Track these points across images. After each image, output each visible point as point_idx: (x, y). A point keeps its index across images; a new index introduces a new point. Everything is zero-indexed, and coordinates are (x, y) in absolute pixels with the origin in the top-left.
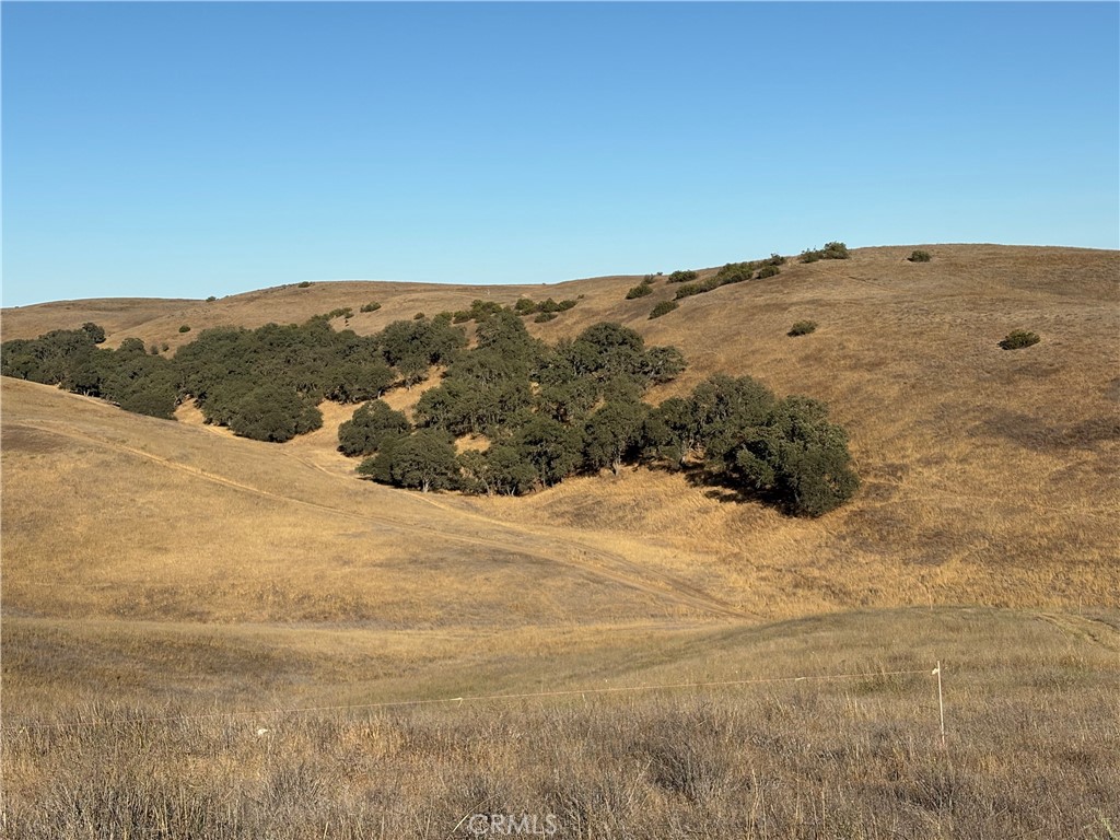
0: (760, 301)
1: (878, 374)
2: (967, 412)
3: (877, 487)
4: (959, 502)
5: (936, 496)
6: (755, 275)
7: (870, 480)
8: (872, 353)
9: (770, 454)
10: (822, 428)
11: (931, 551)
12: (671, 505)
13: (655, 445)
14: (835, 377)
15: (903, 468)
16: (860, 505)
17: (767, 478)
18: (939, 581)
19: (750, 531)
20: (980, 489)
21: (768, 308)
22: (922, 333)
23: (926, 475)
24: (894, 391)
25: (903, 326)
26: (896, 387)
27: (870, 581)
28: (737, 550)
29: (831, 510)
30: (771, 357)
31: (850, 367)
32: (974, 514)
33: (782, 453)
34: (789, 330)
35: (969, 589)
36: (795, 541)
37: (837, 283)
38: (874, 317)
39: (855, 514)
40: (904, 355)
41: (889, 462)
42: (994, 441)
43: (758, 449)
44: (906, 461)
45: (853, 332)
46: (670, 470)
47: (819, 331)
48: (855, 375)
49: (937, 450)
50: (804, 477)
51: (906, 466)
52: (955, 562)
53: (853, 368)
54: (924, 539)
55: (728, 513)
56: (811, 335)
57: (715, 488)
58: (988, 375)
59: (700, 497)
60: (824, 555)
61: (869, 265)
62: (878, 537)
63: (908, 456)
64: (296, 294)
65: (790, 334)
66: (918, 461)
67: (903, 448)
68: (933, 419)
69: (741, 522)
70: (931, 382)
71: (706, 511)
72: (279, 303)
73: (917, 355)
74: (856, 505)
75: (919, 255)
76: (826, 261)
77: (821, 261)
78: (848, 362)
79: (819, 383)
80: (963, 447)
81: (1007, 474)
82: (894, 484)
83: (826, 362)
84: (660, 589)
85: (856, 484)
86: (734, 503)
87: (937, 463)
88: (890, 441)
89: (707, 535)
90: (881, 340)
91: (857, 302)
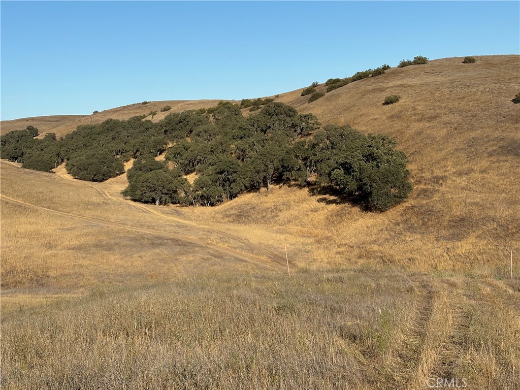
0: (370, 88)
1: (434, 123)
2: (488, 141)
3: (425, 191)
4: (478, 198)
5: (463, 195)
6: (370, 76)
7: (422, 186)
8: (432, 111)
9: (354, 171)
10: (389, 152)
11: (456, 231)
12: (296, 208)
13: (290, 171)
14: (408, 126)
15: (444, 178)
16: (413, 203)
17: (353, 186)
18: (459, 252)
19: (341, 222)
20: (494, 189)
21: (374, 91)
22: (464, 98)
23: (458, 181)
24: (443, 132)
25: (453, 95)
26: (445, 130)
27: (411, 253)
28: (330, 234)
29: (393, 206)
30: (371, 118)
31: (418, 120)
32: (488, 205)
33: (361, 170)
34: (383, 102)
35: (479, 257)
36: (367, 227)
37: (416, 75)
38: (435, 91)
39: (408, 208)
40: (451, 111)
41: (435, 175)
42: (504, 158)
43: (347, 168)
44: (447, 174)
45: (421, 100)
46: (300, 187)
47: (401, 101)
48: (421, 125)
49: (467, 166)
50: (374, 185)
51: (446, 177)
52: (472, 239)
53: (419, 121)
54: (453, 224)
55: (329, 211)
56: (396, 104)
57: (324, 196)
58: (504, 119)
59: (314, 202)
60: (384, 236)
61: (438, 66)
62: (421, 223)
63: (448, 171)
64: (140, 108)
65: (384, 104)
66: (454, 173)
67: (445, 166)
68: (466, 147)
69: (336, 216)
70: (467, 126)
71: (315, 210)
72: (130, 113)
73: (459, 111)
74: (410, 202)
75: (469, 60)
76: (413, 66)
77: (410, 66)
78: (417, 117)
79: (398, 131)
80: (484, 163)
81: (512, 178)
82: (437, 188)
83: (403, 118)
84: (263, 262)
85: (410, 188)
86: (334, 205)
87: (466, 174)
88: (438, 162)
89: (314, 226)
90: (438, 104)
91: (427, 84)
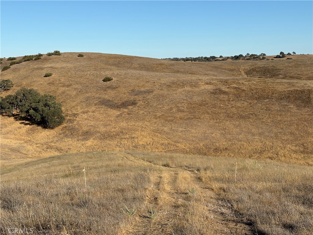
0: (35, 67)
1: (70, 88)
2: (94, 99)
3: (70, 120)
4: (92, 123)
5: (86, 122)
6: (34, 59)
7: (68, 118)
8: (68, 82)
9: (39, 111)
10: (54, 103)
11: (85, 137)
12: (9, 126)
13: (4, 109)
14: (58, 89)
15: (77, 114)
16: (65, 125)
17: (38, 118)
18: (87, 145)
19: (34, 133)
20: (98, 120)
21: (38, 69)
22: (82, 77)
23: (83, 116)
24: (75, 93)
25: (77, 75)
26: (75, 92)
27: (68, 146)
28: (30, 139)
29: (57, 126)
30: (39, 83)
31: (62, 86)
32: (96, 126)
33: (43, 111)
34: (44, 75)
35: (95, 147)
36: (47, 135)
37: (58, 62)
38: (68, 72)
39: (64, 127)
40: (77, 83)
41: (73, 113)
42: (101, 106)
43: (36, 110)
44: (78, 112)
45: (62, 76)
46: (9, 116)
47: (53, 76)
48: (64, 88)
49: (86, 109)
50: (49, 117)
51: (78, 114)
52: (91, 140)
53: (63, 86)
54: (83, 134)
55: (27, 128)
56: (51, 77)
57: (23, 121)
58: (100, 89)
59: (19, 124)
60: (55, 139)
61: (67, 57)
62: (70, 134)
63: (79, 111)
65: (44, 76)
66: (81, 112)
67: (77, 109)
68: (85, 101)
69: (31, 131)
70: (85, 91)
71: (20, 128)
73: (80, 83)
74: (64, 125)
75: (81, 55)
76: (54, 56)
77: (53, 56)
78: (61, 85)
79: (53, 91)
80: (93, 108)
81: (105, 115)
82: (75, 119)
83: (55, 85)
84: (6, 151)
85: (64, 119)
86: (29, 125)
87: (86, 113)
88: (74, 107)
89: (21, 135)
90: (70, 79)
91: (63, 68)
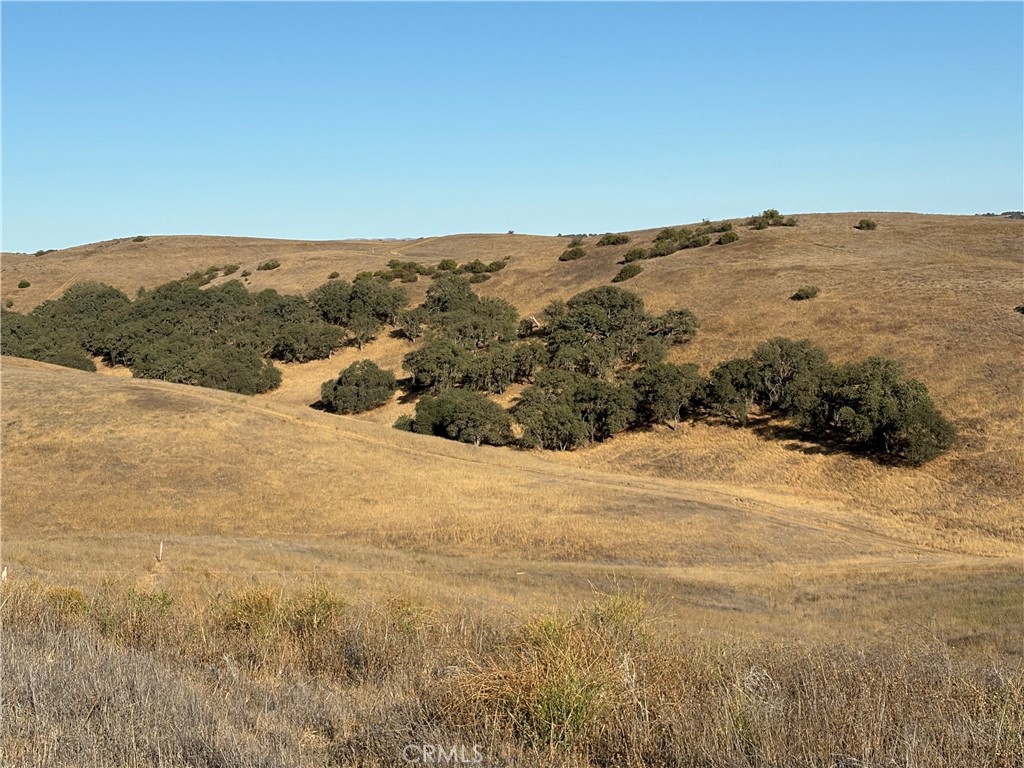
0: (739, 266)
1: (905, 337)
6: (712, 240)
8: (889, 317)
9: (869, 410)
12: (755, 457)
14: (861, 339)
15: (979, 422)
16: (957, 455)
17: (867, 431)
19: (854, 479)
21: (752, 273)
22: (930, 299)
23: (1006, 427)
24: (930, 352)
25: (907, 292)
26: (930, 349)
30: (783, 320)
31: (871, 329)
33: (882, 408)
34: (790, 295)
36: (911, 487)
37: (807, 250)
38: (871, 283)
39: (956, 463)
40: (923, 320)
41: (961, 416)
43: (859, 405)
44: (978, 415)
45: (858, 297)
46: (732, 425)
47: (822, 295)
48: (882, 337)
51: (981, 420)
53: (875, 331)
55: (820, 464)
56: (816, 300)
57: (792, 442)
59: (781, 450)
61: (823, 232)
62: (993, 482)
63: (978, 411)
64: (132, 248)
65: (793, 298)
66: (991, 415)
67: (968, 404)
68: (984, 377)
69: (839, 471)
70: (965, 344)
72: (118, 258)
73: (936, 319)
74: (953, 455)
75: (866, 224)
76: (774, 228)
77: (770, 228)
78: (867, 325)
82: (980, 436)
83: (844, 325)
86: (821, 455)
87: (1010, 417)
89: (809, 484)
90: (890, 305)
91: (842, 269)
